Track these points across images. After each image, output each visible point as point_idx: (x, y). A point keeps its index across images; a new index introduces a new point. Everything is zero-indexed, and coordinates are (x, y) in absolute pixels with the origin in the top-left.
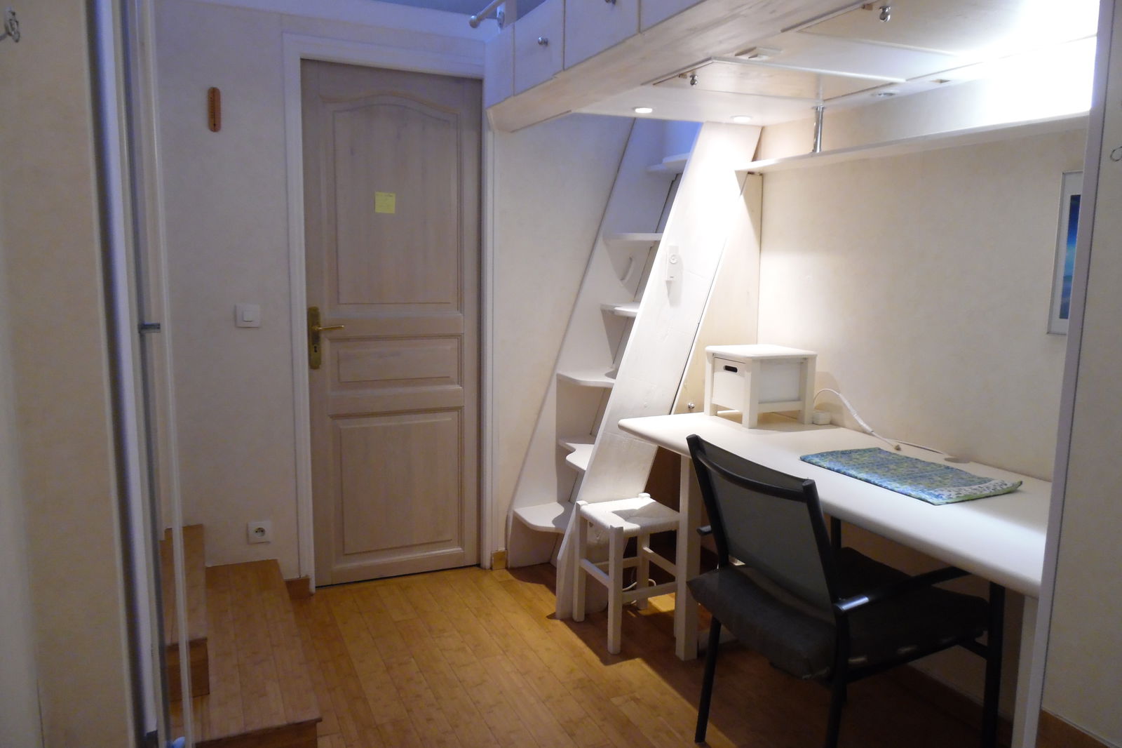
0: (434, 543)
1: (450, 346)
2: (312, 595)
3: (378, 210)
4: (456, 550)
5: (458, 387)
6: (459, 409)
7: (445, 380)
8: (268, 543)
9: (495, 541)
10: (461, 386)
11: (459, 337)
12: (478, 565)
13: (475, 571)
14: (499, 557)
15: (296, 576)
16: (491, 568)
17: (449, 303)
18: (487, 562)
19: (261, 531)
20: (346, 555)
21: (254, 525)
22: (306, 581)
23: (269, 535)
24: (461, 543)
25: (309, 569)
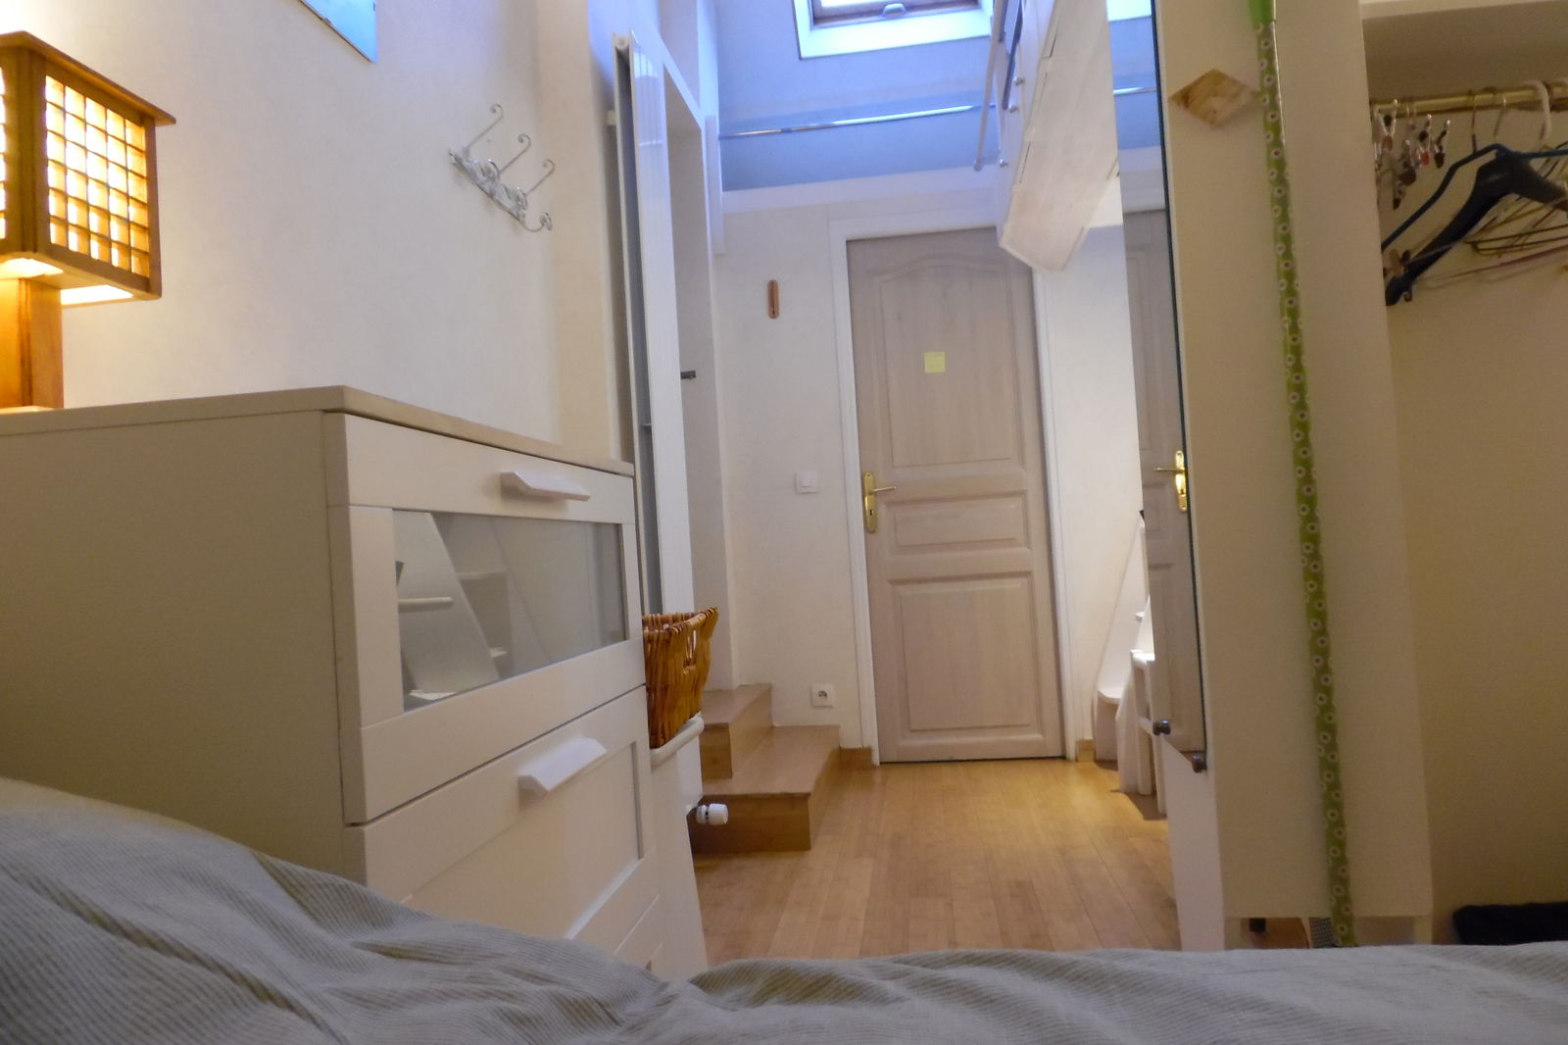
0: (1008, 726)
1: (1013, 505)
2: (874, 767)
3: (928, 370)
4: (1037, 736)
5: (1024, 550)
6: (1027, 574)
7: (1010, 542)
8: (831, 707)
9: (1080, 728)
10: (1029, 548)
11: (1022, 493)
12: (1063, 758)
13: (1059, 764)
14: (1085, 746)
15: (858, 745)
16: (1077, 760)
17: (1008, 459)
18: (1071, 753)
19: (824, 694)
20: (913, 731)
21: (818, 688)
22: (868, 751)
23: (832, 699)
24: (1042, 731)
25: (870, 738)
